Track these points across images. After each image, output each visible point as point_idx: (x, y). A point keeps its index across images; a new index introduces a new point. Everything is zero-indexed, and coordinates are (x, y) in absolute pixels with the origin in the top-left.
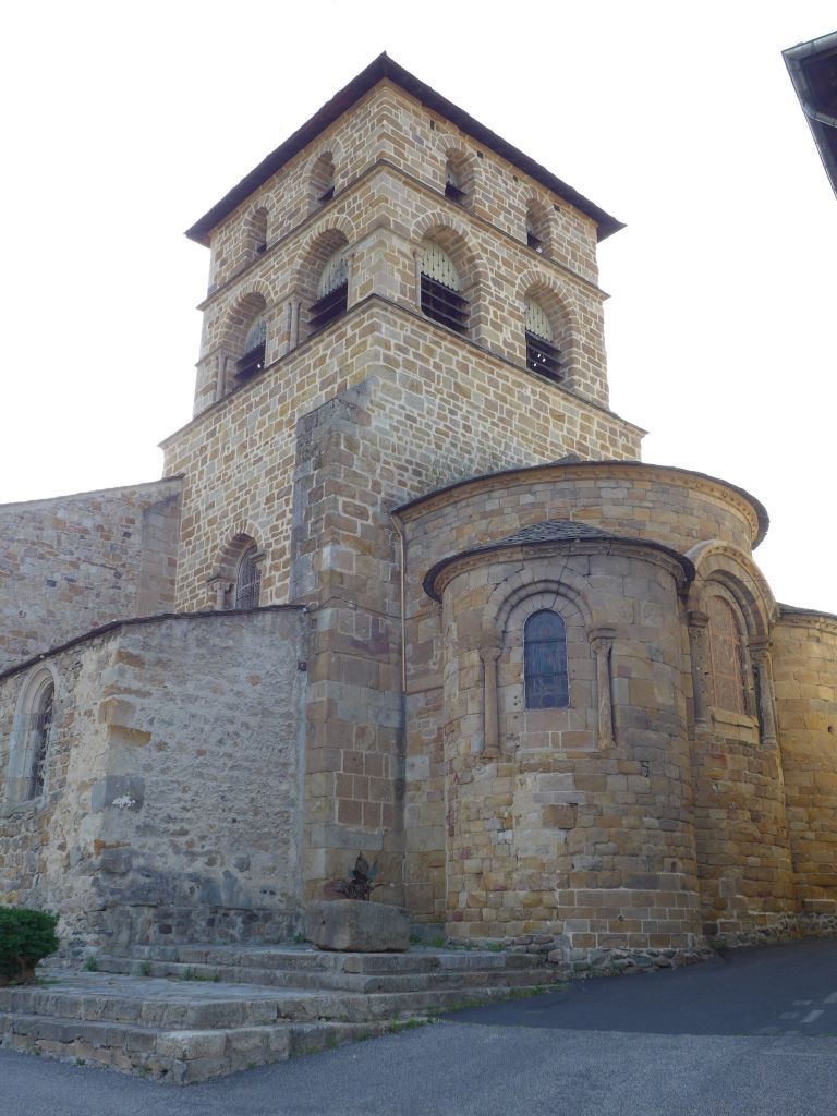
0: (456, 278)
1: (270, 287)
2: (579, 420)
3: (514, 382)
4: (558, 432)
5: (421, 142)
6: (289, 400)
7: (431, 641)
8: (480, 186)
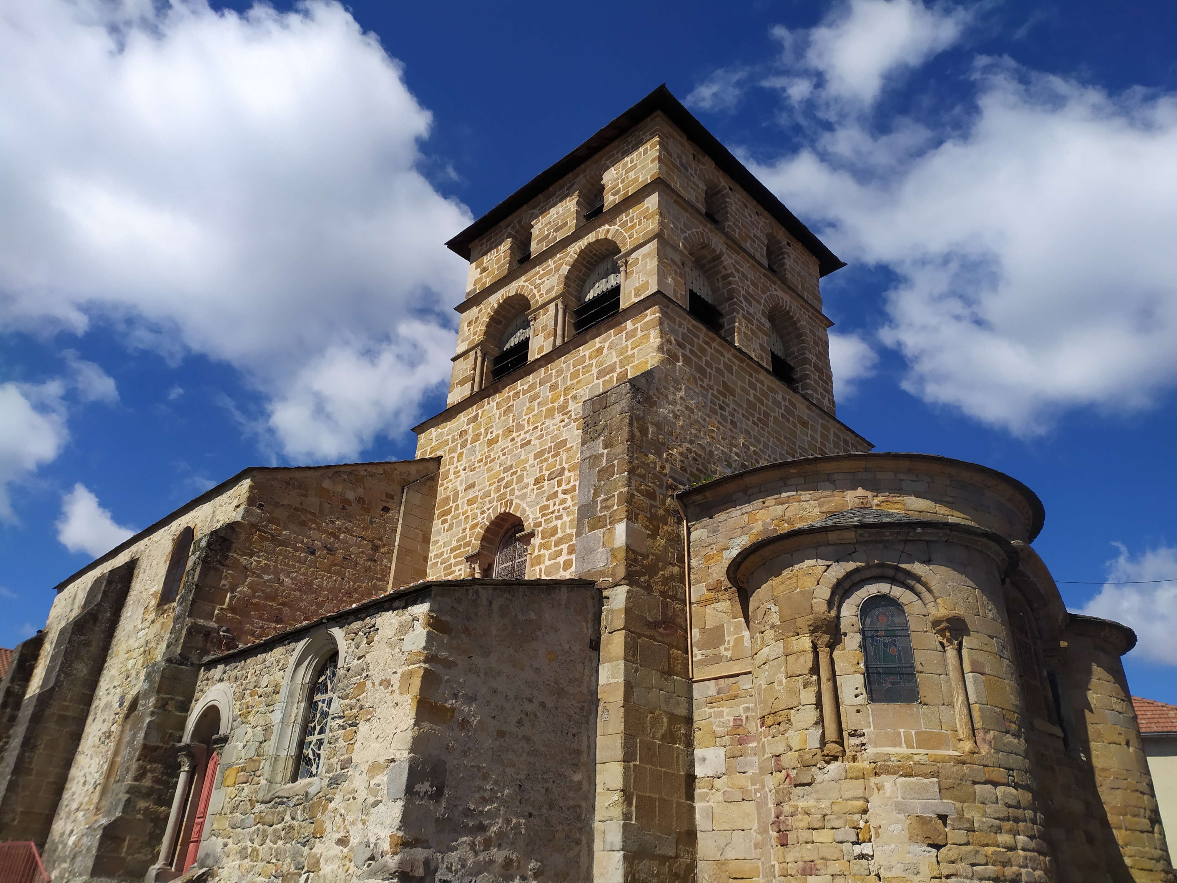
0: (710, 293)
1: (535, 291)
2: (820, 429)
3: (769, 387)
4: (803, 437)
5: (687, 170)
6: (561, 388)
7: (722, 626)
8: (731, 215)
